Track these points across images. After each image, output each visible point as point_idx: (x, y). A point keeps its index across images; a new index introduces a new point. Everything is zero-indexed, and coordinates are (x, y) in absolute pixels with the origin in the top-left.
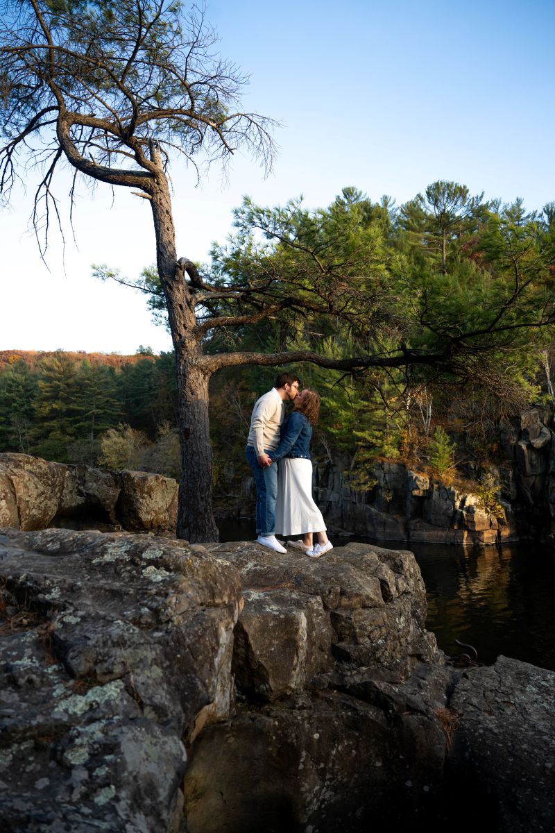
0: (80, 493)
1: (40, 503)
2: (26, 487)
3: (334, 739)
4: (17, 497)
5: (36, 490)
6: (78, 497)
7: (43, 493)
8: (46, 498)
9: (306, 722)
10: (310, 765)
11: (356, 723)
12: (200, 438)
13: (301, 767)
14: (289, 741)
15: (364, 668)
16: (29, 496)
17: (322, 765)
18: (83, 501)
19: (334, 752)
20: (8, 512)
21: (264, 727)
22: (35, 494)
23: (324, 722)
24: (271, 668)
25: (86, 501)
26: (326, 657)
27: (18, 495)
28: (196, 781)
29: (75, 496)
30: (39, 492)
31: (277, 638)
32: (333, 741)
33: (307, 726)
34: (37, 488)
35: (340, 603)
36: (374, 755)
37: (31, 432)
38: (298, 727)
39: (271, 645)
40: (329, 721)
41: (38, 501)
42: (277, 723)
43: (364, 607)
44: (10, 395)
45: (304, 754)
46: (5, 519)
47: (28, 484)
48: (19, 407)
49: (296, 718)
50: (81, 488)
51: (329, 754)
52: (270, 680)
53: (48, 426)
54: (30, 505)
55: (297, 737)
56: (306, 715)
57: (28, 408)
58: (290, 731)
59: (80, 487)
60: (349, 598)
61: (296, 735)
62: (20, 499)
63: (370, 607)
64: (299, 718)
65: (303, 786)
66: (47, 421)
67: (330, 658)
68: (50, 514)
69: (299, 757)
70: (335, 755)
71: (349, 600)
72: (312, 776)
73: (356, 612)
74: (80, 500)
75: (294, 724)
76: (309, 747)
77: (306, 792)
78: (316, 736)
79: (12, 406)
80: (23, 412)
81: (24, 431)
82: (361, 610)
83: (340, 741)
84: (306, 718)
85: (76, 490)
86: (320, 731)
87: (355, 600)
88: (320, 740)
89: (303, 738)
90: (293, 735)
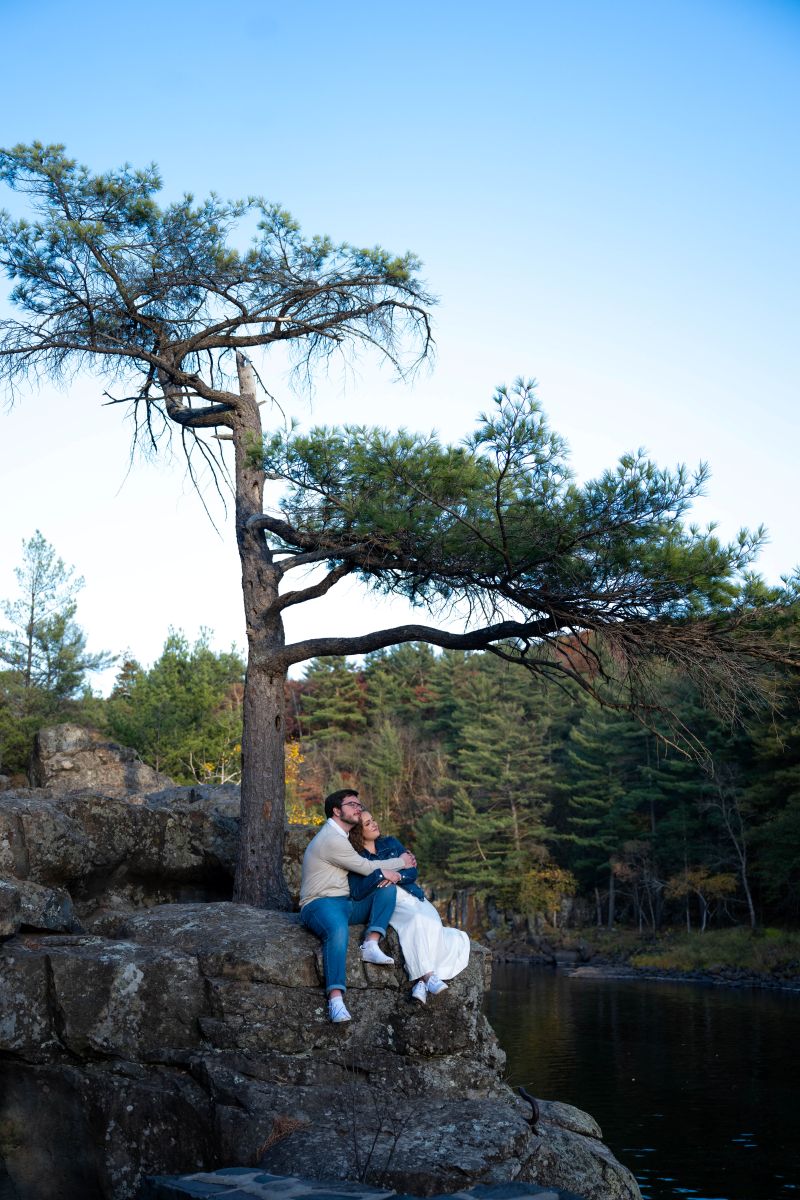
0: (195, 851)
1: (58, 848)
2: (40, 827)
3: (147, 1116)
4: (26, 839)
5: (54, 833)
6: (193, 856)
7: (63, 836)
8: (66, 843)
9: (123, 1090)
10: (118, 1139)
11: (176, 1105)
12: (254, 767)
13: (108, 1137)
14: (99, 1104)
15: (219, 1051)
16: (44, 839)
17: (134, 1145)
18: (200, 862)
19: (147, 1132)
20: (11, 854)
21: (74, 1081)
22: (51, 837)
23: (142, 1096)
24: (70, 1012)
25: (205, 862)
26: (188, 1032)
27: (28, 836)
28: (13, 1124)
29: (187, 854)
30: (57, 835)
31: (91, 985)
32: (147, 1118)
33: (123, 1095)
34: (55, 830)
35: (221, 969)
36: (195, 1151)
37: (749, 794)
38: (112, 1093)
39: (83, 990)
40: (148, 1094)
41: (55, 845)
42: (88, 1082)
43: (254, 980)
44: (702, 712)
45: (112, 1124)
46: (8, 861)
47: (44, 825)
48: (721, 739)
49: (112, 1082)
50: (196, 843)
51: (140, 1133)
52: (67, 1025)
53: (785, 778)
54: (42, 849)
55: (107, 1102)
56: (126, 1083)
57: (740, 739)
58: (101, 1094)
59: (193, 842)
60: (234, 966)
61: (107, 1101)
62: (31, 841)
63: (262, 982)
64: (116, 1084)
65: (108, 1160)
66: (782, 768)
67: (193, 1034)
68: (73, 862)
69: (107, 1125)
70: (148, 1137)
71: (233, 968)
72: (119, 1152)
73: (242, 985)
74: (194, 860)
75: (108, 1088)
76: (119, 1118)
77: (111, 1167)
78: (130, 1108)
79: (707, 737)
80: (731, 748)
81: (732, 791)
82: (248, 984)
83: (156, 1122)
84: (124, 1086)
85: (189, 846)
86: (135, 1104)
87: (240, 969)
88: (131, 1114)
89: (114, 1106)
90: (103, 1100)
